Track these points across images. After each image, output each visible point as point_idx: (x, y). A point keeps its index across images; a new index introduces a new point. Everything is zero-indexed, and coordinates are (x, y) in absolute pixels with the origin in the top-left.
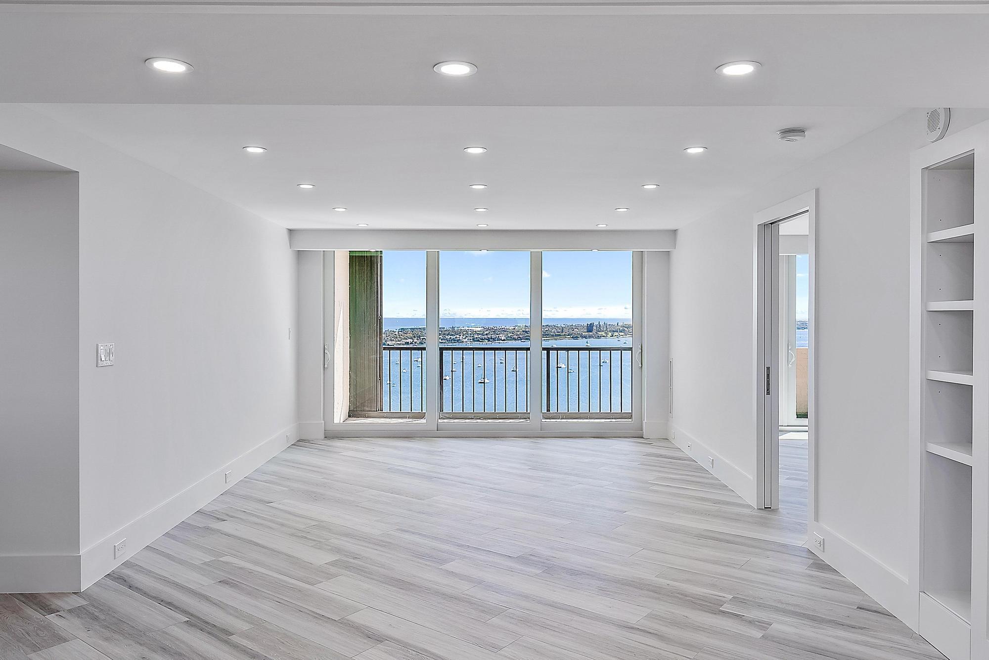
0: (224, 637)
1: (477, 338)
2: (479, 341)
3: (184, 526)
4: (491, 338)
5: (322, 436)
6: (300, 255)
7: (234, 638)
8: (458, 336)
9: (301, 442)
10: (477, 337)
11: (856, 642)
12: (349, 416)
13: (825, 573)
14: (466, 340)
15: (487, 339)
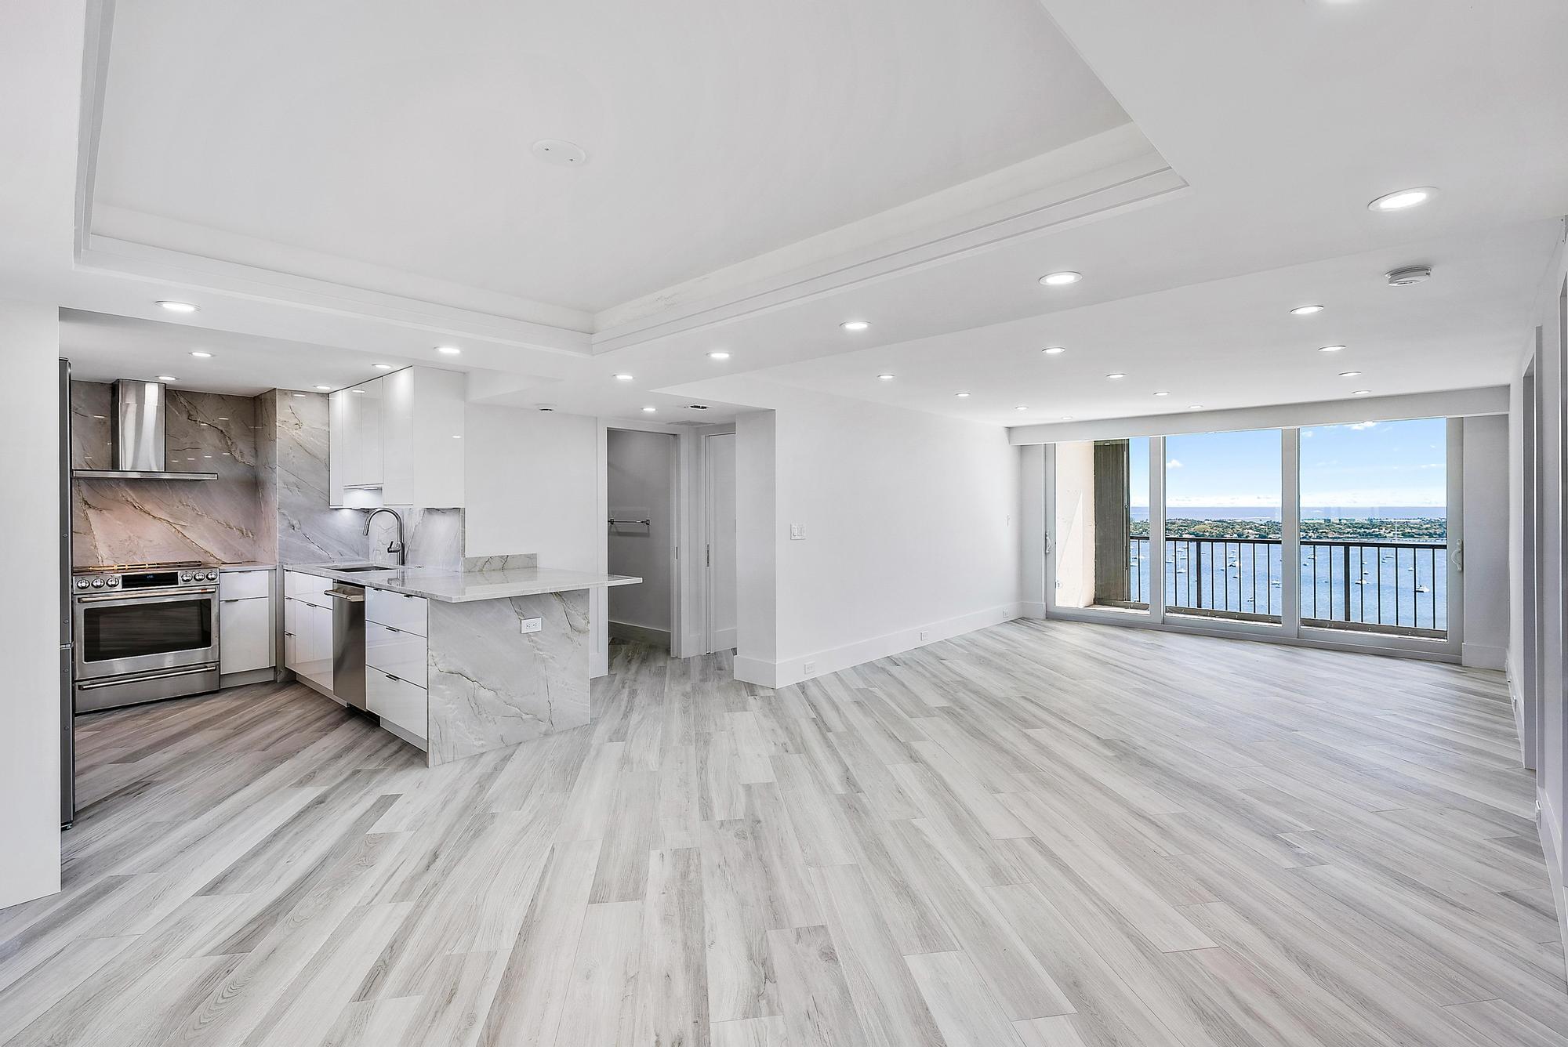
0: (825, 731)
1: (1409, 533)
2: (1413, 537)
3: (871, 665)
4: (1436, 534)
5: (1043, 616)
6: (1022, 449)
7: (830, 735)
8: (1377, 530)
9: (1022, 620)
10: (1410, 531)
11: (1429, 916)
12: (1095, 603)
13: (1514, 851)
14: (1391, 534)
15: (1427, 535)
